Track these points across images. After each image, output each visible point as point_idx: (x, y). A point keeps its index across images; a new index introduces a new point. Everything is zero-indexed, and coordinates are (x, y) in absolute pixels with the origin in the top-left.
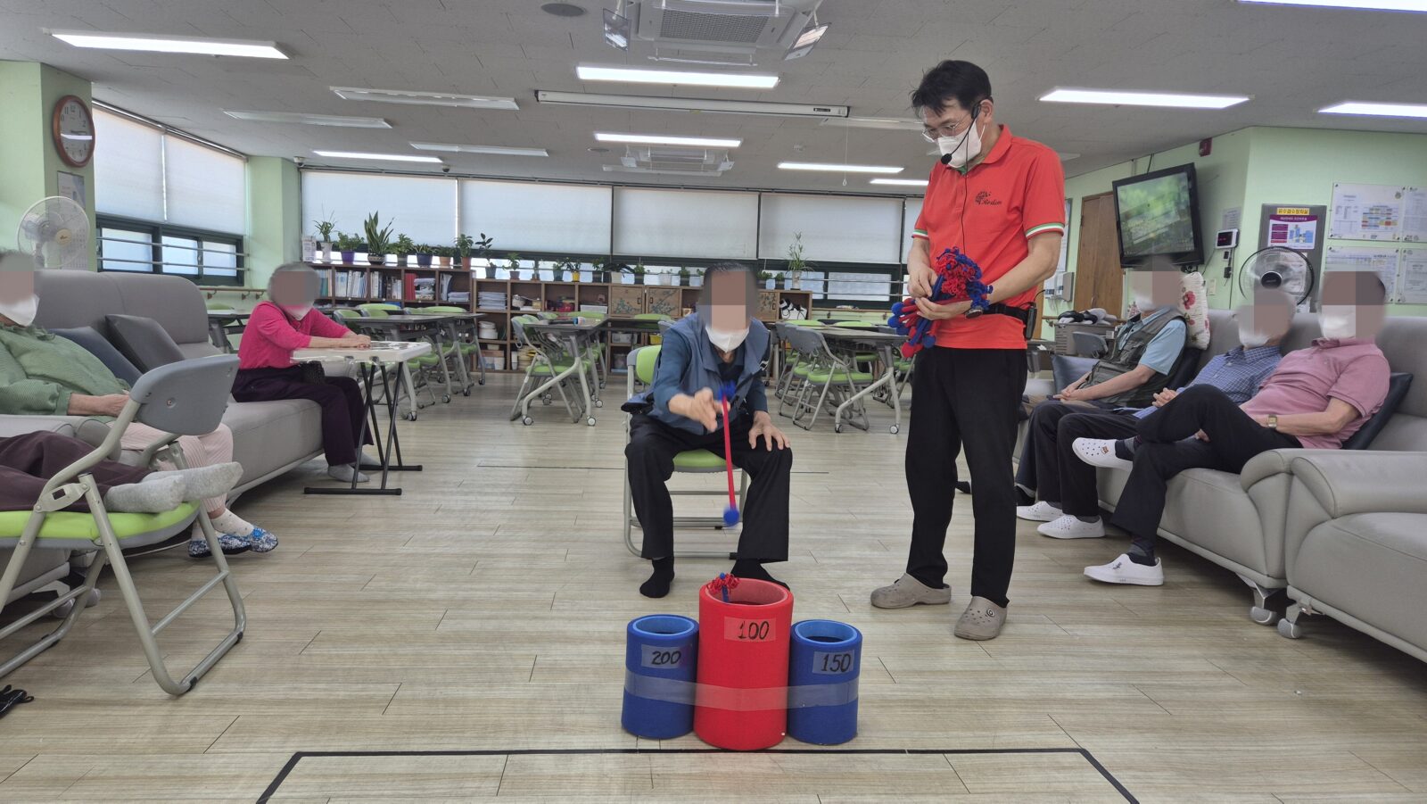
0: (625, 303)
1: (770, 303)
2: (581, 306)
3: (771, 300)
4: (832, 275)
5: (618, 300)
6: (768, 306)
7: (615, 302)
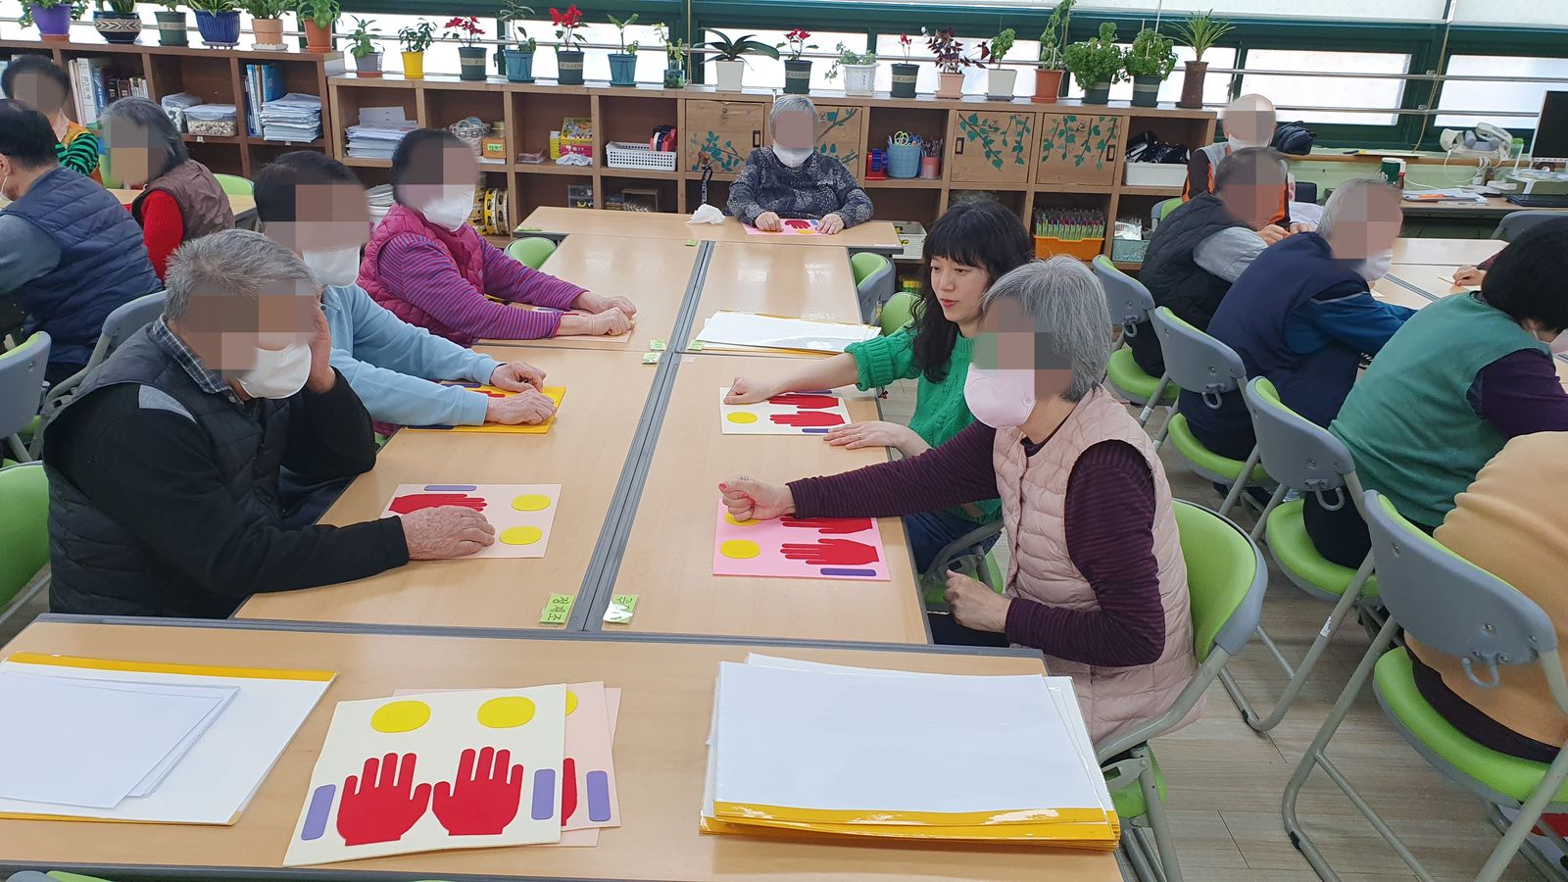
0: (720, 144)
1: (1101, 145)
2: (610, 149)
3: (1104, 134)
4: (1257, 58)
5: (703, 137)
6: (1095, 151)
7: (695, 142)
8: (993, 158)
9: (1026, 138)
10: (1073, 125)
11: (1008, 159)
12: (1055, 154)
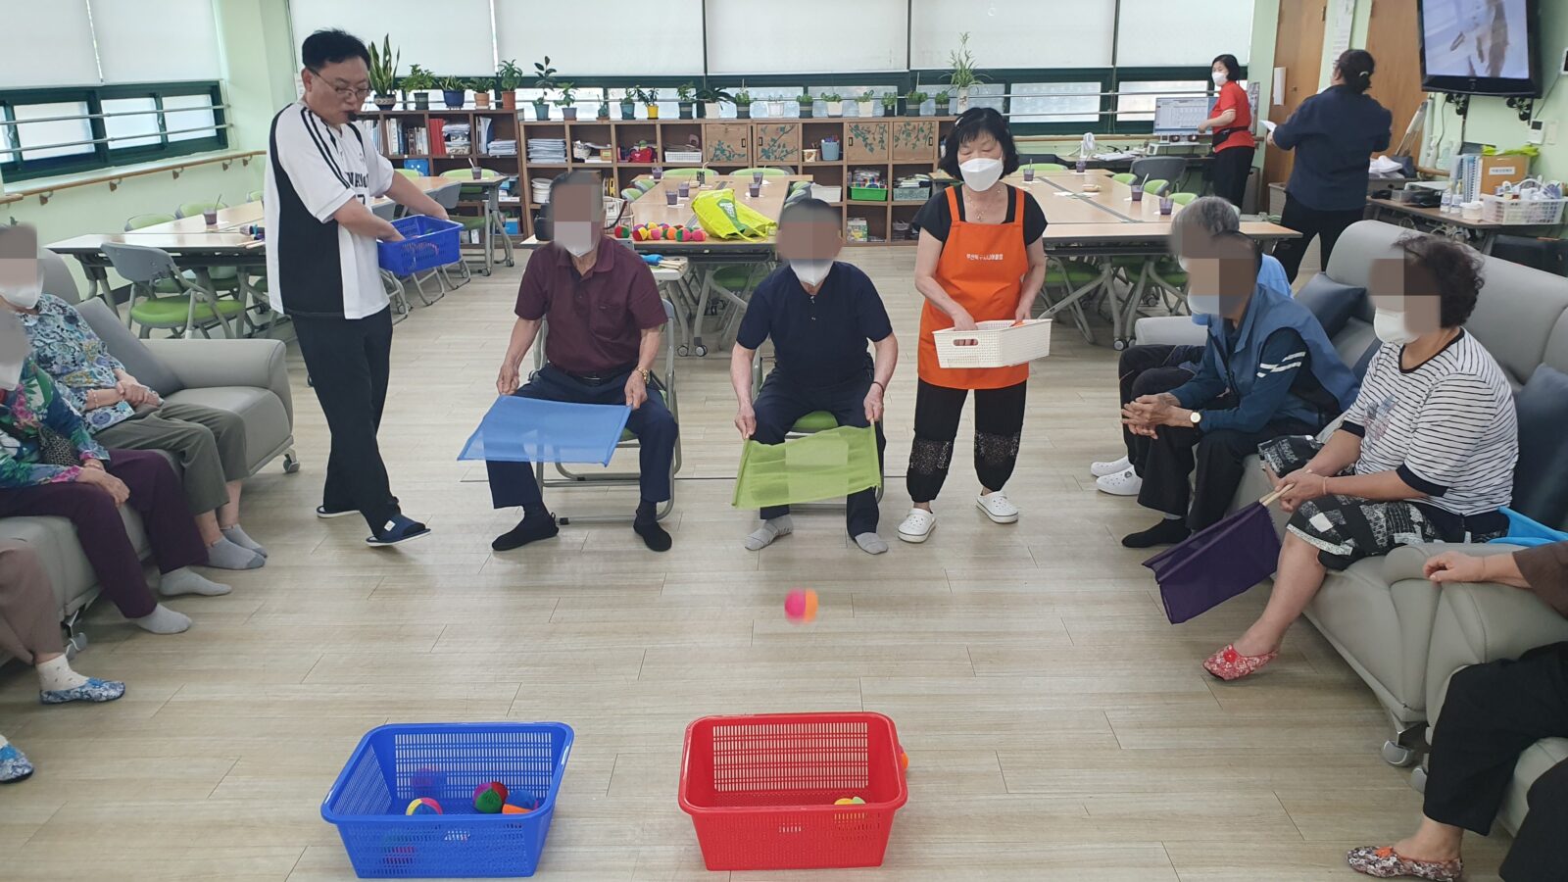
0: (725, 147)
2: (666, 153)
4: (1015, 87)
5: (716, 143)
6: (922, 141)
7: (711, 146)
8: (869, 147)
9: (886, 135)
10: (910, 128)
11: (877, 148)
12: (901, 143)
